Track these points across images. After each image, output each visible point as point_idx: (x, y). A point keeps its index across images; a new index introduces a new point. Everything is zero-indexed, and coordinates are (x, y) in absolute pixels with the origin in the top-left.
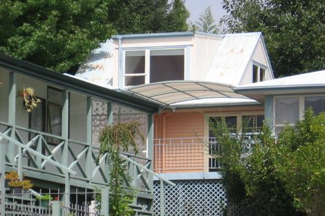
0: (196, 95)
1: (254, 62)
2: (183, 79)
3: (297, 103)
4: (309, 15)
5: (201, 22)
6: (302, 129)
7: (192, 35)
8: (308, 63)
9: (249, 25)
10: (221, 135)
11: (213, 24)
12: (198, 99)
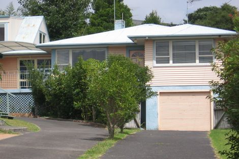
0: (14, 48)
1: (40, 31)
2: (4, 40)
3: (68, 54)
4: (64, 6)
5: (7, 10)
6: (78, 67)
7: (9, 17)
8: (65, 32)
9: (33, 12)
10: (31, 70)
11: (14, 11)
12: (14, 50)
